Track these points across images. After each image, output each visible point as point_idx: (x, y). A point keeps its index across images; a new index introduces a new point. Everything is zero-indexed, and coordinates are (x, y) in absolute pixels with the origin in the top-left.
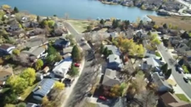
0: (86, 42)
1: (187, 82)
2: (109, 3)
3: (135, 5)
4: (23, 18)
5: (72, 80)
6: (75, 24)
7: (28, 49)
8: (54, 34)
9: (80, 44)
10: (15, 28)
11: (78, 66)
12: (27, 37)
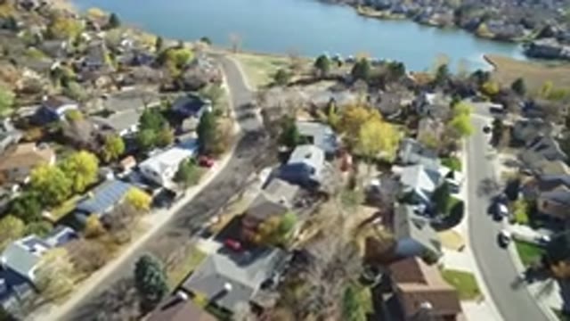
0: (257, 111)
1: (503, 246)
2: (379, 13)
3: (458, 24)
4: (124, 43)
5: (179, 194)
6: (251, 64)
7: (106, 114)
8: (181, 83)
9: (241, 113)
10: (95, 63)
11: (209, 166)
12: (114, 88)
